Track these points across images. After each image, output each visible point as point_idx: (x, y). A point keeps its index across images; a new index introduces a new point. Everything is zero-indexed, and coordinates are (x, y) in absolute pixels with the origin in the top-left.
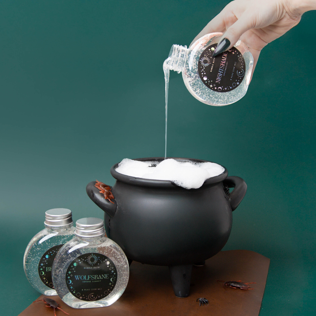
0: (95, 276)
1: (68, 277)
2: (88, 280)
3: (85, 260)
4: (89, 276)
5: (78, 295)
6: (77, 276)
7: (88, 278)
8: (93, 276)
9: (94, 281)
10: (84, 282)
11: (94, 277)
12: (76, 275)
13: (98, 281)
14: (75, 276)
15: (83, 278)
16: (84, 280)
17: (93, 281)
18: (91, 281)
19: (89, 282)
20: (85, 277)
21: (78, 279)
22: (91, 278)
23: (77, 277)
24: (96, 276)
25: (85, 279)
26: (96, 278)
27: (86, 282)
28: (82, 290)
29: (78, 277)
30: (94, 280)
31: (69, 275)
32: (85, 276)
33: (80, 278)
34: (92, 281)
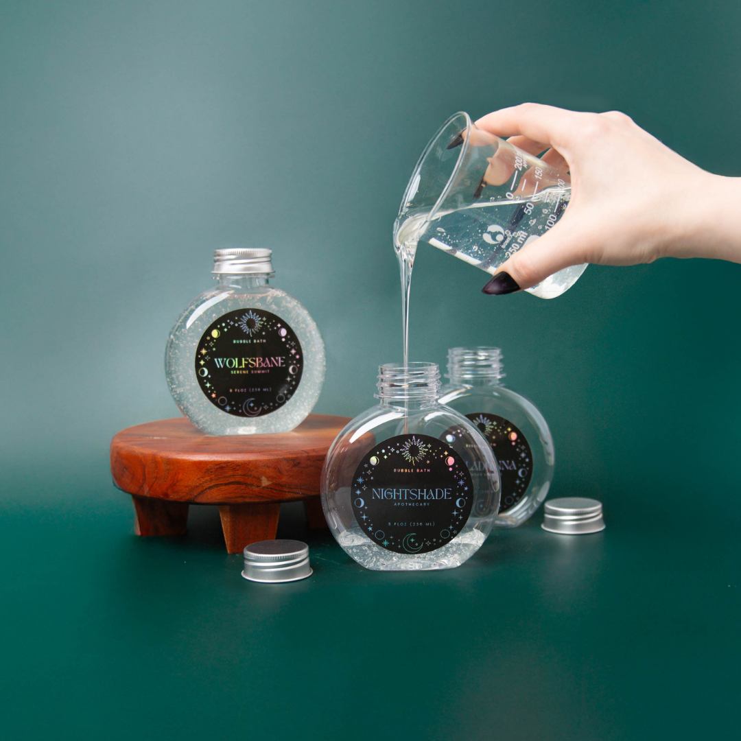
0: (257, 359)
1: (200, 361)
2: (242, 369)
3: (236, 325)
4: (243, 359)
5: (222, 401)
6: (219, 359)
7: (241, 365)
8: (252, 360)
9: (256, 372)
10: (235, 372)
11: (255, 361)
12: (217, 358)
13: (263, 372)
14: (216, 360)
15: (231, 363)
16: (234, 369)
17: (252, 372)
18: (250, 372)
19: (244, 372)
20: (235, 362)
21: (222, 366)
22: (249, 363)
23: (219, 362)
24: (259, 360)
25: (237, 367)
26: (260, 364)
27: (238, 372)
28: (231, 391)
29: (222, 362)
30: (255, 369)
31: (203, 357)
32: (237, 359)
33: (225, 365)
34: (250, 370)
